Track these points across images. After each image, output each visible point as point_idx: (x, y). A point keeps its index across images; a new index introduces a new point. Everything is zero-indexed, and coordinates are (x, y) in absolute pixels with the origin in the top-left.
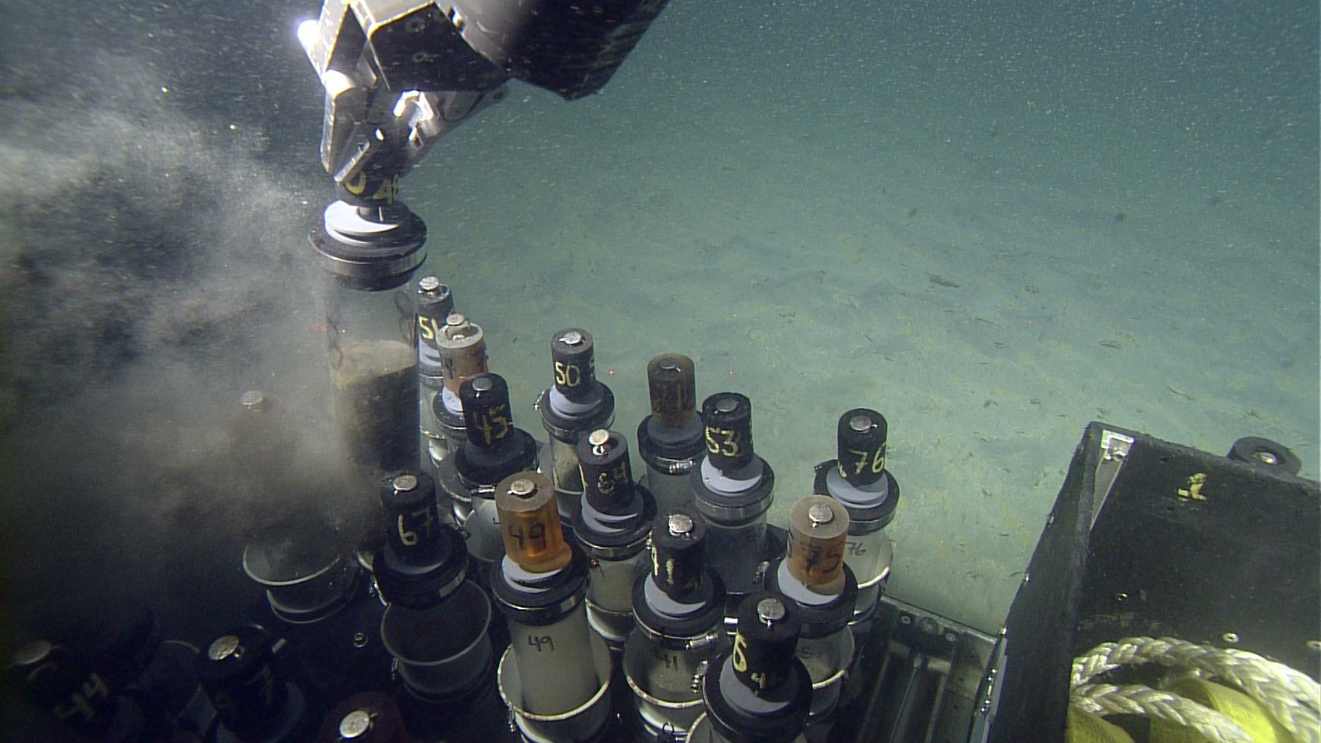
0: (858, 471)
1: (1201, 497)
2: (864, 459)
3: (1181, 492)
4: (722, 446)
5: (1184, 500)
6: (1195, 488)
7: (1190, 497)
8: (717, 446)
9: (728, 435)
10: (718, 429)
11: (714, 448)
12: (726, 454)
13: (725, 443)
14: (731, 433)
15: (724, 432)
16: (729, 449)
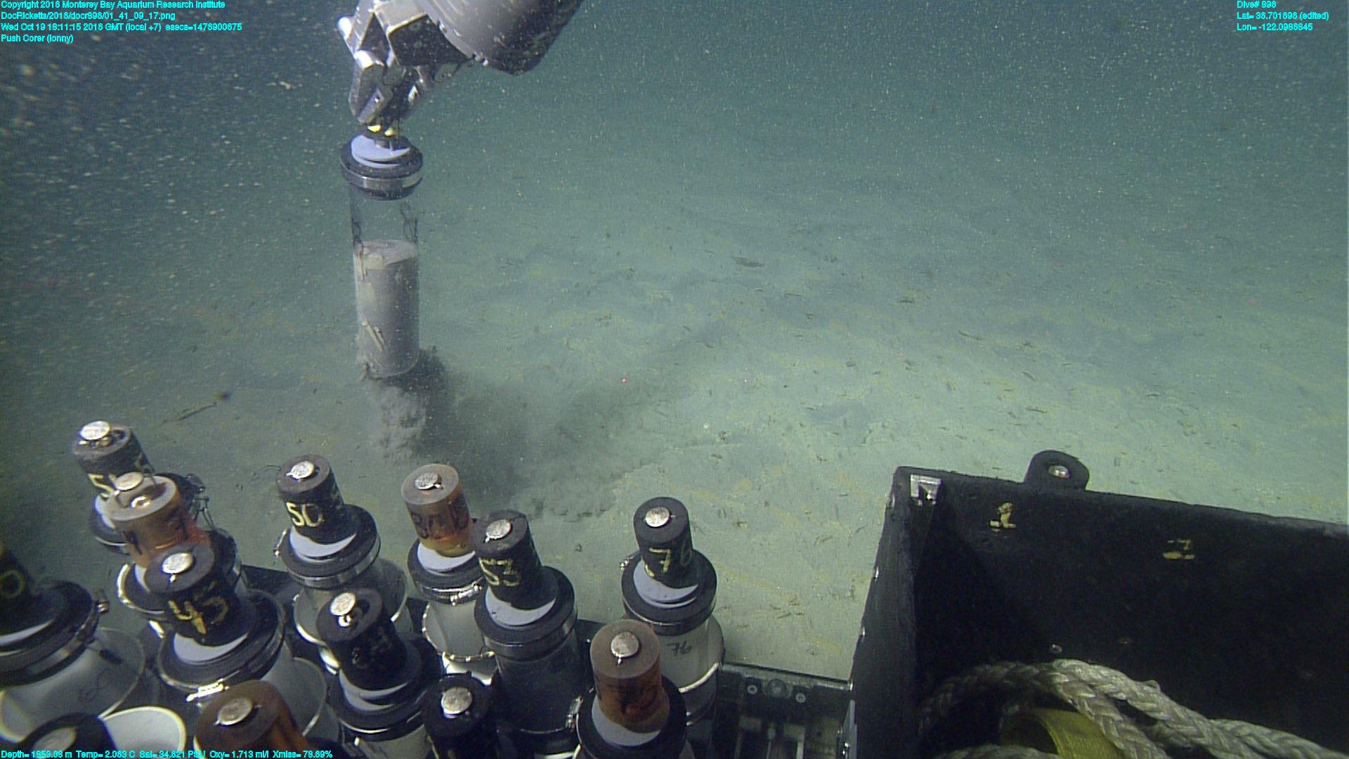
0: (665, 569)
1: (1011, 525)
2: (668, 556)
3: (993, 523)
4: (502, 578)
5: (997, 530)
6: (1004, 518)
7: (1001, 527)
8: (496, 578)
9: (507, 564)
10: (492, 561)
11: (494, 580)
12: (508, 584)
13: (505, 573)
14: (510, 563)
15: (500, 563)
16: (511, 578)
